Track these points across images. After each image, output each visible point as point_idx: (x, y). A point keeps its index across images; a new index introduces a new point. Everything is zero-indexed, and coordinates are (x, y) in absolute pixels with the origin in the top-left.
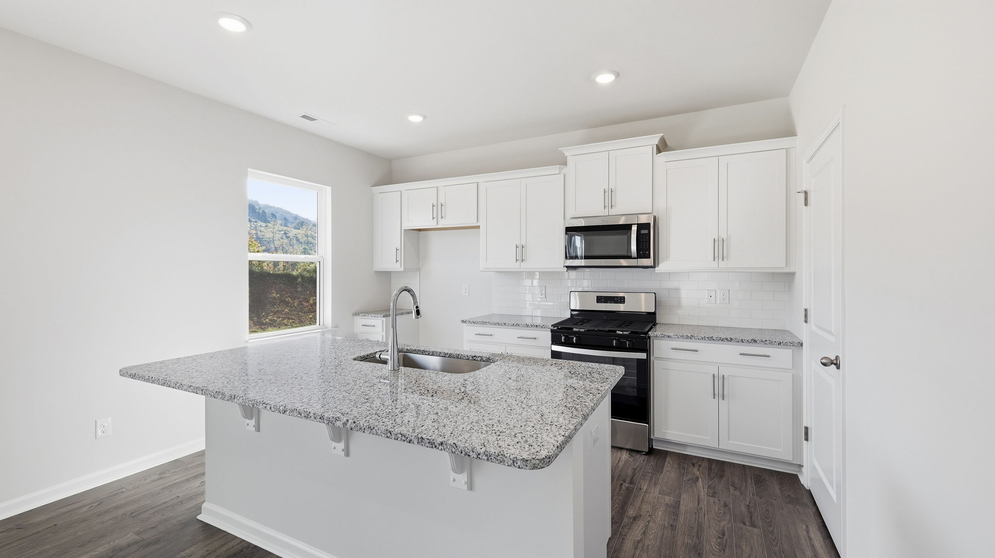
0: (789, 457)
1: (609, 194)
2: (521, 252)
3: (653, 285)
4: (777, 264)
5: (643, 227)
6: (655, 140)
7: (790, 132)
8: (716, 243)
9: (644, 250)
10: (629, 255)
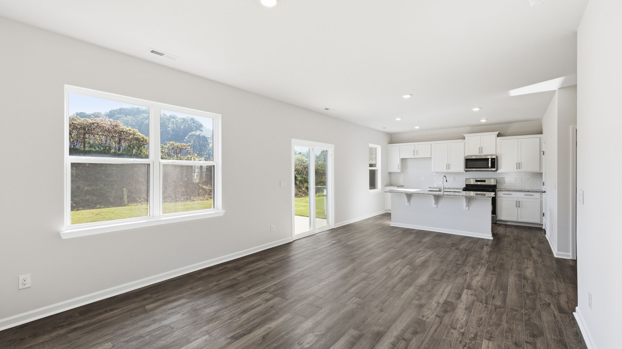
0: (539, 222)
1: (481, 149)
2: (448, 167)
3: (495, 176)
4: (537, 170)
5: (493, 160)
6: (497, 133)
7: (541, 133)
8: (517, 164)
9: (493, 166)
10: (488, 167)
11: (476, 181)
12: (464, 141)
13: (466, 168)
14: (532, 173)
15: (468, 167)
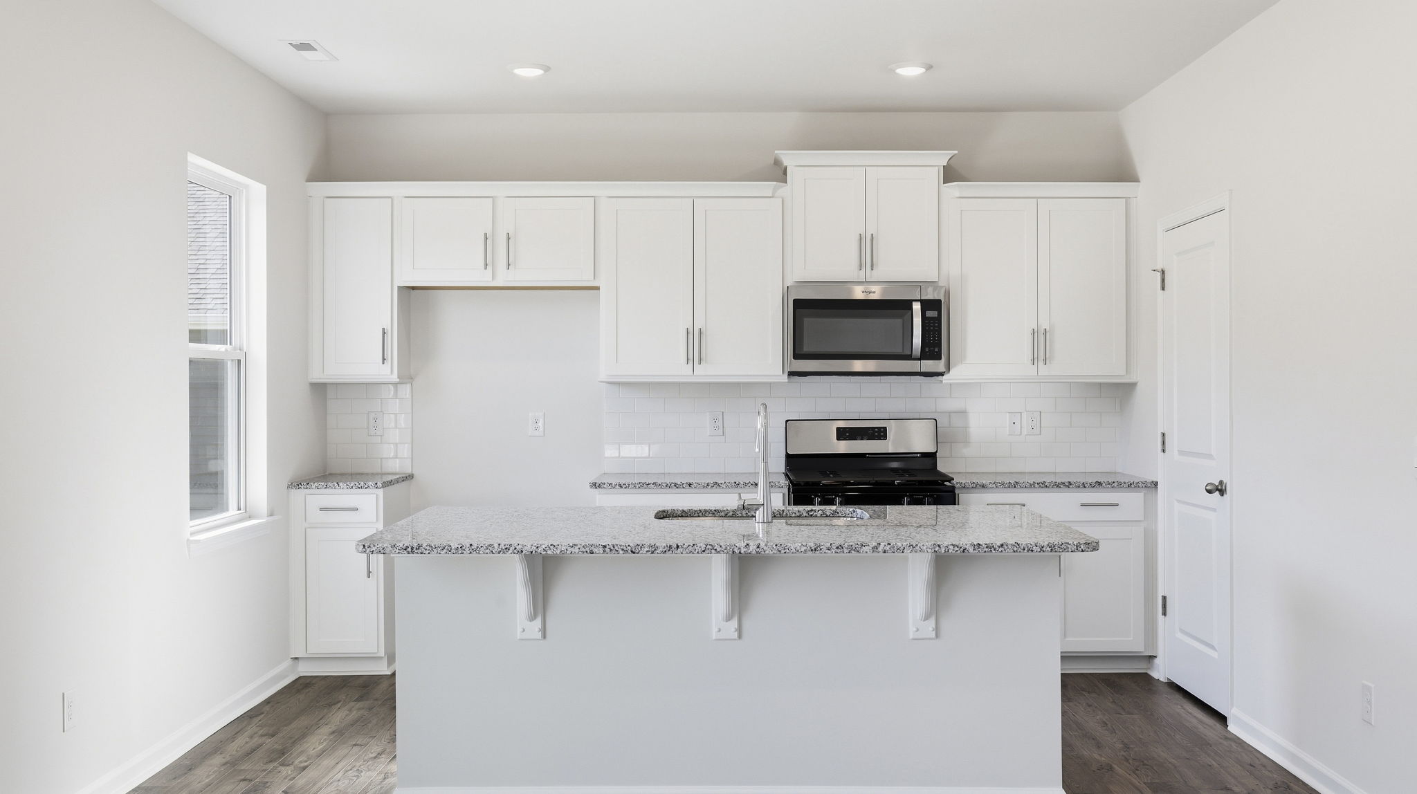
11: (842, 434)
12: (784, 190)
13: (797, 356)
14: (1086, 384)
15: (807, 349)
